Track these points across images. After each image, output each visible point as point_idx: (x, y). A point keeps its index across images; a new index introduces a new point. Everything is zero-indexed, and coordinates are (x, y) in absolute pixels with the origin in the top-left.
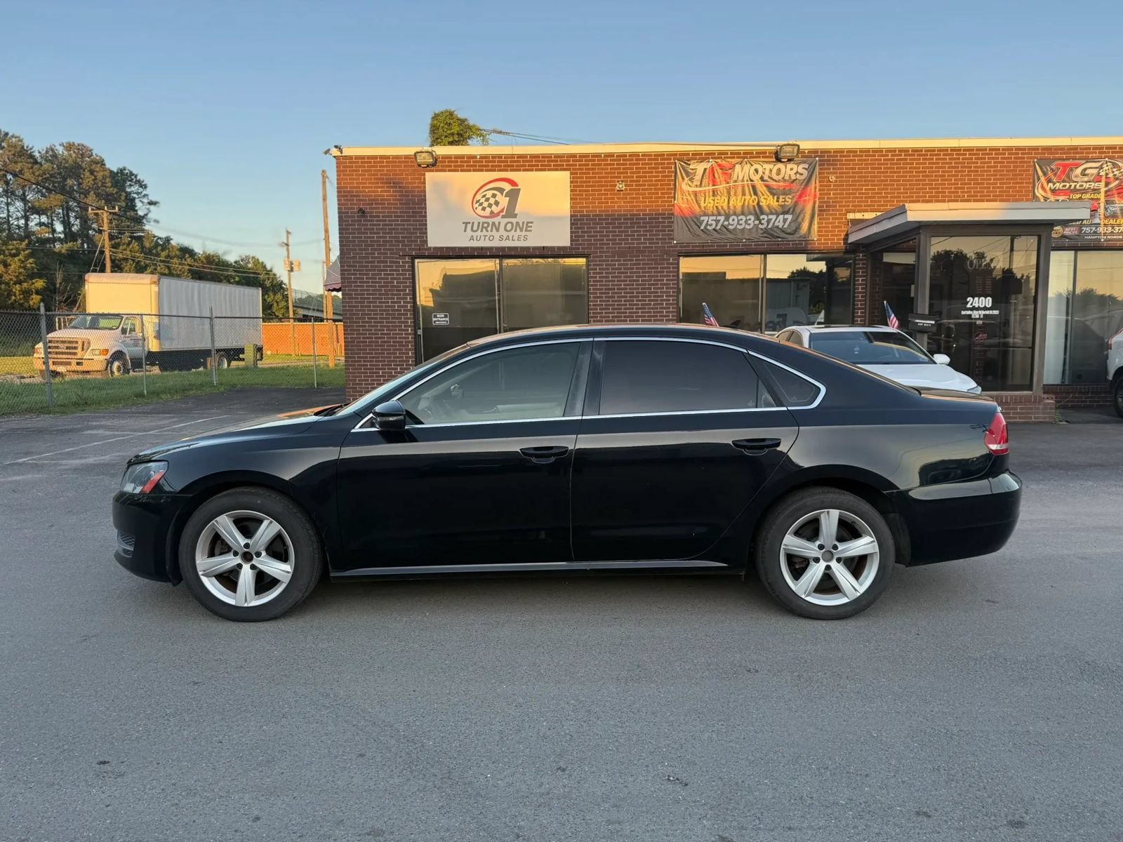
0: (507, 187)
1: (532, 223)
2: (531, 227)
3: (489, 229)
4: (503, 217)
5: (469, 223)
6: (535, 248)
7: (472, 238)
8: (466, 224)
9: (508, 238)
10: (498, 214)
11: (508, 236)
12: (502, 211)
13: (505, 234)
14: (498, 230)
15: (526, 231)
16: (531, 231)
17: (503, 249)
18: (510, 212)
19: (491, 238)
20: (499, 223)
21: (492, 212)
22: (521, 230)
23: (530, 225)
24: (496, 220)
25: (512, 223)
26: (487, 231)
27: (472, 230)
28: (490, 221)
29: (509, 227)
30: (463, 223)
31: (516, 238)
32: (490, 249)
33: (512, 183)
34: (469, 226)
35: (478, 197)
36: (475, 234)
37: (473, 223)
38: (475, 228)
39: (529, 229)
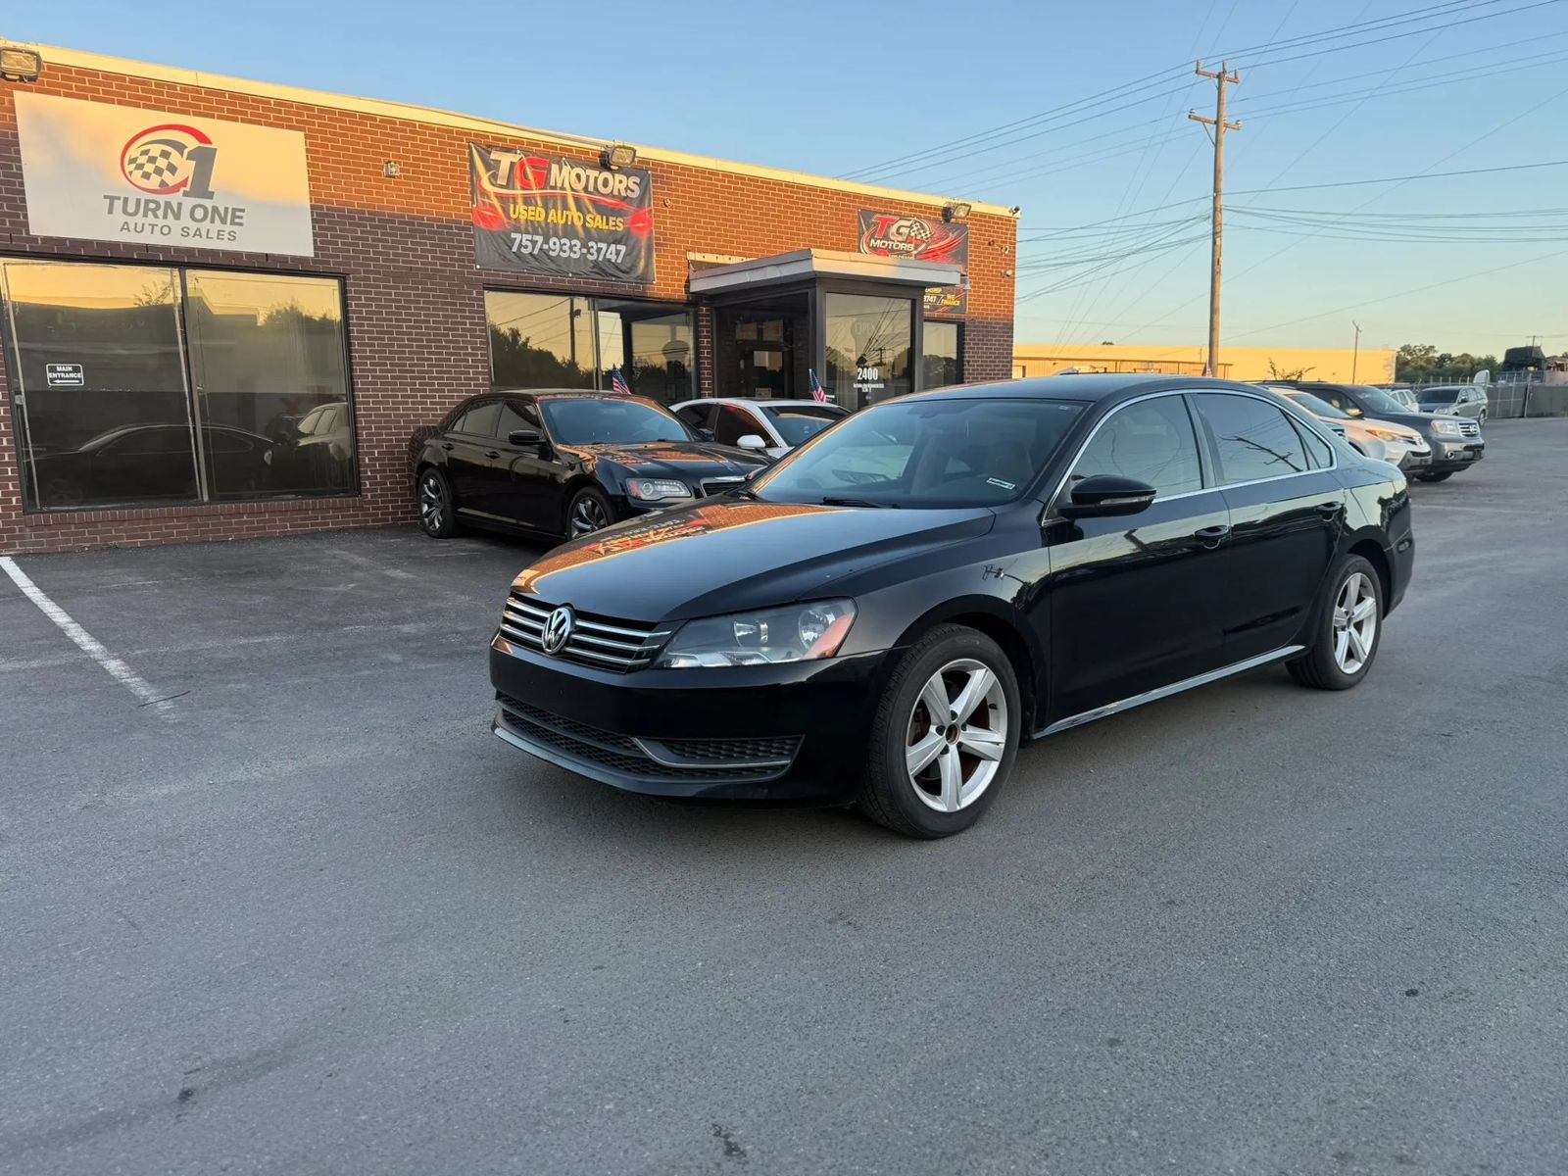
0: (192, 143)
1: (243, 211)
2: (241, 217)
3: (160, 213)
4: (186, 194)
5: (119, 198)
6: (250, 256)
7: (125, 227)
8: (112, 199)
9: (198, 233)
10: (175, 189)
11: (198, 229)
12: (184, 183)
13: (193, 226)
14: (177, 217)
15: (233, 223)
16: (241, 224)
17: (190, 251)
18: (200, 186)
19: (166, 230)
20: (180, 205)
21: (163, 184)
22: (223, 222)
23: (238, 214)
24: (175, 198)
25: (205, 209)
26: (156, 216)
27: (125, 211)
28: (162, 199)
29: (199, 214)
30: (106, 197)
31: (213, 234)
32: (165, 249)
33: (201, 137)
34: (118, 204)
35: (133, 152)
36: (131, 221)
37: (126, 200)
38: (131, 208)
39: (237, 220)
